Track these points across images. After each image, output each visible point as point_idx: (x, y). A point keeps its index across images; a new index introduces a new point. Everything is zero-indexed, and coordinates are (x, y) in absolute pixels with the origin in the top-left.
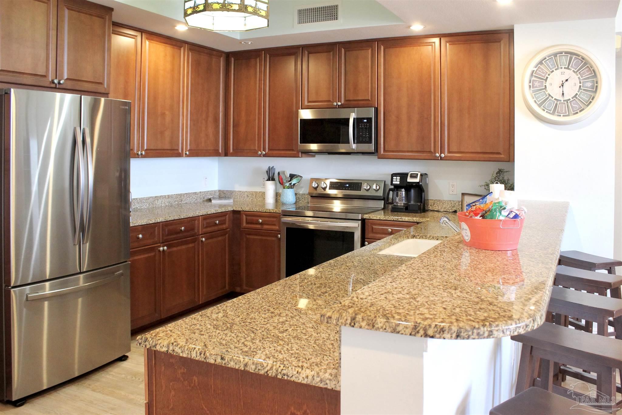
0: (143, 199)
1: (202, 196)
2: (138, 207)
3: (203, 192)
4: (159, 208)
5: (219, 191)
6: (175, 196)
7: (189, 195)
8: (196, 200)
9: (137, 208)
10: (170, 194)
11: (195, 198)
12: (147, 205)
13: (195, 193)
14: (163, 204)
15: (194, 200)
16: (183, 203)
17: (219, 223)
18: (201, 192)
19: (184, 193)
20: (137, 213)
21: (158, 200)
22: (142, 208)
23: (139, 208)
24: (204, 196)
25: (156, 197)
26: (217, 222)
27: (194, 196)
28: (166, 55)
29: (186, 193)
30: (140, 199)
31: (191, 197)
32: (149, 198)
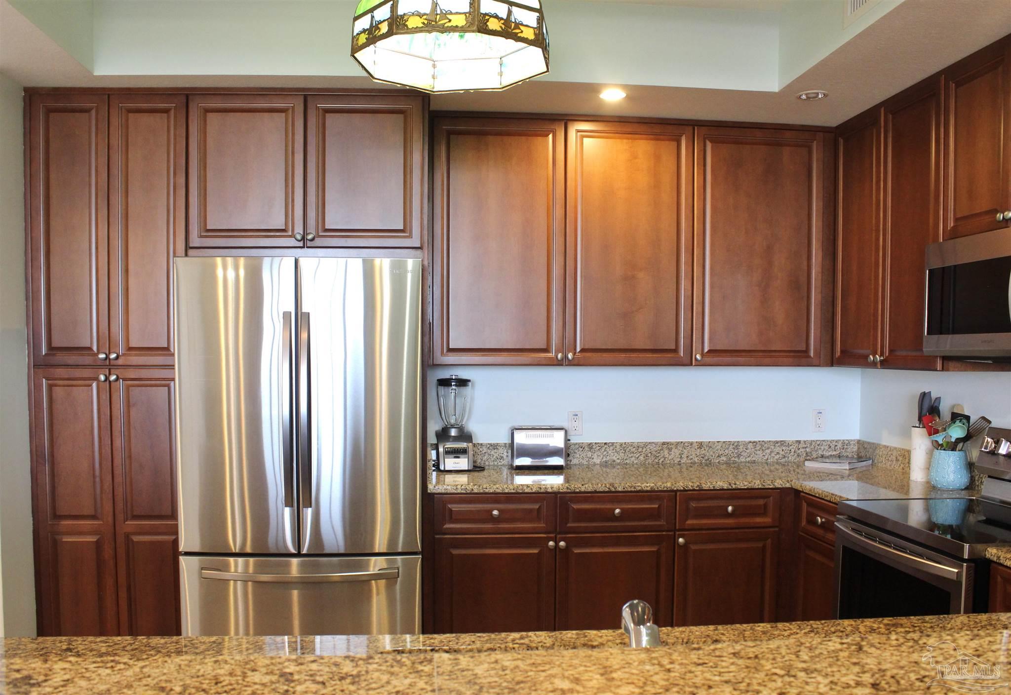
0: (632, 444)
1: (803, 450)
2: (615, 459)
3: (805, 442)
4: (672, 466)
5: (859, 442)
6: (720, 444)
7: (762, 446)
8: (784, 457)
9: (614, 461)
10: (705, 439)
11: (781, 453)
12: (642, 458)
13: (782, 443)
14: (685, 459)
15: (778, 456)
16: (743, 460)
17: (733, 511)
18: (799, 442)
19: (747, 440)
20: (614, 470)
21: (670, 450)
22: (628, 461)
23: (619, 461)
24: (808, 450)
25: (664, 444)
26: (730, 508)
27: (778, 449)
28: (635, 157)
29: (753, 440)
30: (621, 445)
31: (768, 451)
32: (646, 445)
